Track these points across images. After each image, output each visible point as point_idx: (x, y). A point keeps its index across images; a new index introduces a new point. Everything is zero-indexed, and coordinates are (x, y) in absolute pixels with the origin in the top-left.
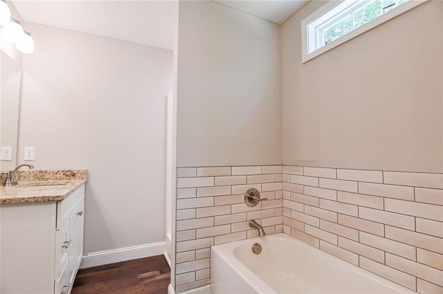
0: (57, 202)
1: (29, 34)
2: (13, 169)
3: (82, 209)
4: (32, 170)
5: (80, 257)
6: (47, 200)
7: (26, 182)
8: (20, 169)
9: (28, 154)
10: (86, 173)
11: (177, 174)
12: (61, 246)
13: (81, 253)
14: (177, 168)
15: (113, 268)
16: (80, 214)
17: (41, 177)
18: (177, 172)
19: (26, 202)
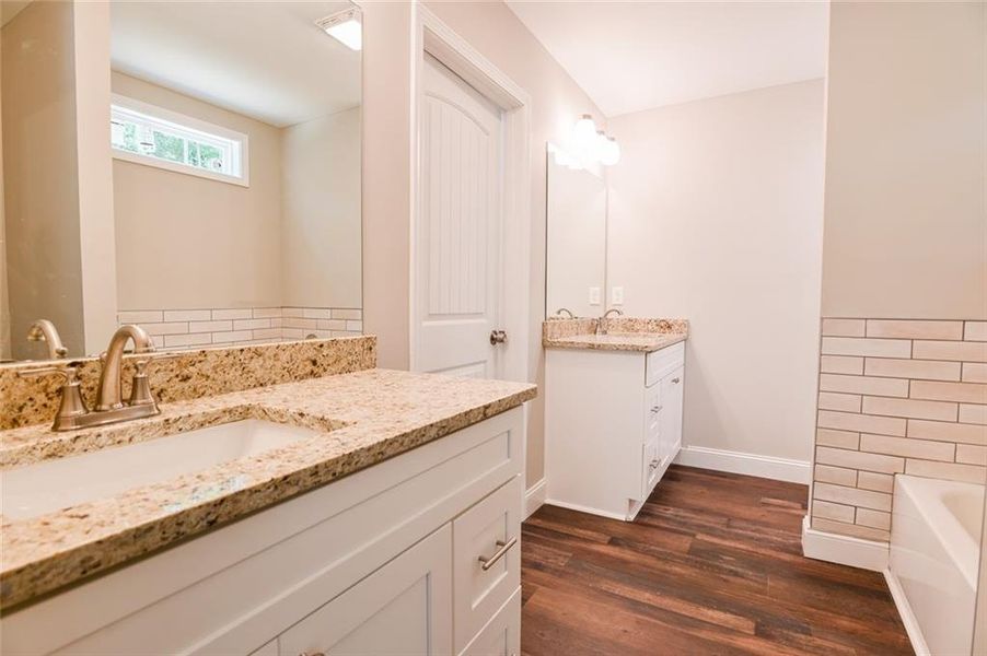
0: (647, 353)
1: (613, 139)
2: (602, 315)
3: (680, 374)
4: (621, 317)
5: (676, 446)
6: (636, 350)
7: (615, 333)
8: (609, 316)
9: (617, 296)
10: (686, 324)
11: (822, 331)
12: (650, 408)
13: (679, 441)
14: (822, 319)
15: (725, 477)
16: (676, 381)
17: (630, 326)
18: (822, 325)
19: (617, 349)
